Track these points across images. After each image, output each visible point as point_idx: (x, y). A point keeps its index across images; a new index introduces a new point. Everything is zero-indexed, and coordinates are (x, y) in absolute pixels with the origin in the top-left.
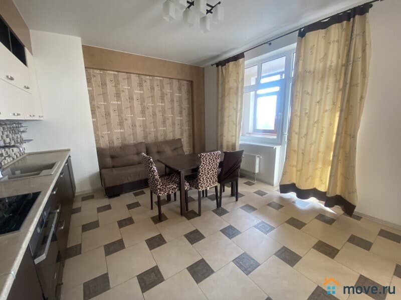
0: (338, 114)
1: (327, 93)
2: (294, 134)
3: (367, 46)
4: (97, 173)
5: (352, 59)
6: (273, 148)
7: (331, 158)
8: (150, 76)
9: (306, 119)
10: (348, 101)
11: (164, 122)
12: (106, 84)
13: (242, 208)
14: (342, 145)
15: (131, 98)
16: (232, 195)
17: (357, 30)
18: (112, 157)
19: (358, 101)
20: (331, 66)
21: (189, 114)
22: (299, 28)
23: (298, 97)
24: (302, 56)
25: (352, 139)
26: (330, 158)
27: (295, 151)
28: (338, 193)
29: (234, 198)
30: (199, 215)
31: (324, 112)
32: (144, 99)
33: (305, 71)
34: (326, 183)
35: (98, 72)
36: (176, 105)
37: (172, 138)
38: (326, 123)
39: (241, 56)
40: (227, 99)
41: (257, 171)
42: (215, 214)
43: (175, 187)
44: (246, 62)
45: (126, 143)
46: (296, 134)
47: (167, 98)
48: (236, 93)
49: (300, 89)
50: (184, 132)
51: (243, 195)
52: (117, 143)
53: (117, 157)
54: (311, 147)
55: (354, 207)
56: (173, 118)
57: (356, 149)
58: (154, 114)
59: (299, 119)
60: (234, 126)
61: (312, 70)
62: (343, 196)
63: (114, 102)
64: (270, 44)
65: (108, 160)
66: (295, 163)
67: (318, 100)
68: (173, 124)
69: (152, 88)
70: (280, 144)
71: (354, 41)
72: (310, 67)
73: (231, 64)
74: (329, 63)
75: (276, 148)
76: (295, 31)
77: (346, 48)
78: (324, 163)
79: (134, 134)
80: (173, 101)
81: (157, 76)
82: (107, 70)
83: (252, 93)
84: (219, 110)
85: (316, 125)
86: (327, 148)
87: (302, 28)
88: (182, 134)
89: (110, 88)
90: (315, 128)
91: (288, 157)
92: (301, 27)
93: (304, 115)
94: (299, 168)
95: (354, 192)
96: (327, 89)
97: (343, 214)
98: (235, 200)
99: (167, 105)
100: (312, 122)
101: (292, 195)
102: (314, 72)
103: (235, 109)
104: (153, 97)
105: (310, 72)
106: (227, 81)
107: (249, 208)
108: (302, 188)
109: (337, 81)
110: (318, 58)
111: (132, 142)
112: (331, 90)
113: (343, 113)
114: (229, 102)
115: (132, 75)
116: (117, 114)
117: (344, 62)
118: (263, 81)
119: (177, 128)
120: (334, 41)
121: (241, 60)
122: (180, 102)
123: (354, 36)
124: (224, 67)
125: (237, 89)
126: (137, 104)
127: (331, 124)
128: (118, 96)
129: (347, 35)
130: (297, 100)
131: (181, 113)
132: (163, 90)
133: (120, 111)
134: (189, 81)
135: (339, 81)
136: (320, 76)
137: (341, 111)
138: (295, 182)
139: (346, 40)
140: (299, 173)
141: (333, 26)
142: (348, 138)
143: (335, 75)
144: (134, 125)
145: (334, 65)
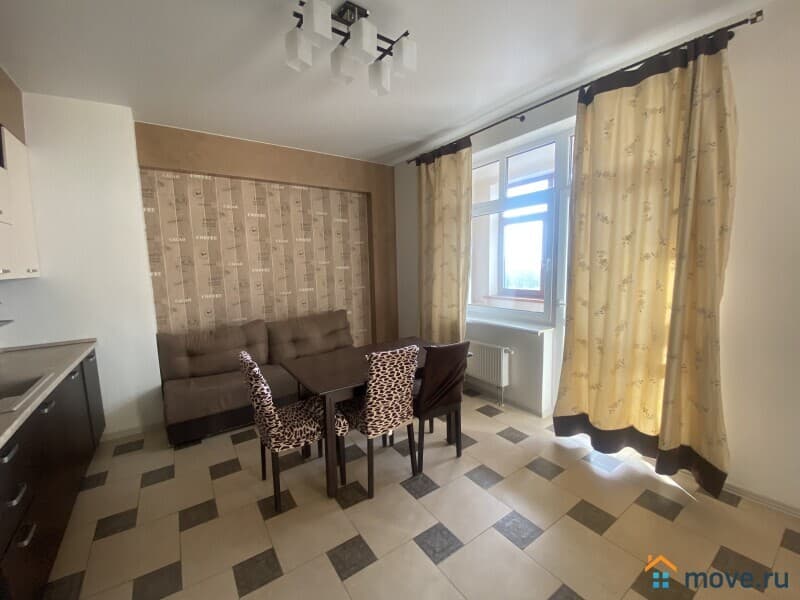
0: (672, 264)
1: (647, 219)
2: (579, 305)
3: (728, 119)
4: (155, 390)
5: (696, 148)
6: (537, 333)
7: (664, 361)
8: (281, 183)
9: (604, 274)
10: (694, 236)
11: (310, 277)
12: (185, 201)
13: (469, 475)
14: (686, 332)
15: (239, 229)
16: (449, 441)
17: (704, 84)
18: (191, 354)
19: (717, 236)
20: (650, 163)
21: (363, 259)
22: (579, 85)
23: (583, 227)
24: (589, 143)
25: (708, 320)
26: (661, 360)
27: (583, 342)
28: (685, 440)
29: (453, 448)
30: (370, 495)
31: (642, 260)
32: (267, 230)
33: (596, 174)
34: (654, 416)
35: (169, 175)
36: (336, 240)
37: (325, 310)
38: (647, 284)
39: (464, 143)
40: (438, 231)
41: (505, 382)
42: (406, 492)
43: (314, 430)
44: (476, 155)
45: (227, 321)
46: (584, 304)
47: (318, 227)
48: (457, 219)
49: (587, 209)
50: (354, 297)
51: (473, 442)
52: (206, 322)
53: (202, 354)
54: (618, 335)
55: (723, 476)
56: (329, 268)
57: (717, 342)
58: (289, 261)
59: (587, 273)
60: (455, 285)
61: (611, 170)
62: (695, 448)
63: (201, 237)
64: (522, 119)
65: (183, 361)
66: (584, 369)
67: (628, 233)
68: (330, 279)
69: (285, 208)
70: (552, 325)
71: (698, 108)
72: (608, 164)
73: (445, 159)
74: (646, 156)
75: (542, 334)
76: (572, 92)
77: (682, 123)
78: (649, 371)
79: (245, 302)
80: (330, 232)
81: (294, 184)
82: (190, 173)
83: (493, 217)
84: (425, 252)
85: (626, 287)
86: (655, 338)
87: (586, 86)
88: (348, 300)
89: (195, 208)
90: (624, 294)
91: (568, 356)
92: (584, 84)
93: (598, 264)
94: (595, 381)
95: (721, 441)
96: (646, 209)
97: (698, 491)
98: (455, 454)
99: (317, 240)
100: (616, 282)
101: (582, 441)
102: (615, 175)
103: (455, 250)
104: (286, 225)
105: (606, 174)
106: (437, 193)
107: (486, 476)
108: (603, 428)
109: (666, 193)
110: (623, 146)
111: (238, 319)
112: (653, 212)
113: (684, 263)
114: (444, 235)
115: (243, 181)
116: (208, 261)
117: (678, 154)
118: (512, 193)
119: (339, 289)
120: (654, 111)
121: (464, 151)
122: (345, 234)
123: (698, 98)
124: (431, 166)
125: (459, 209)
126: (251, 241)
127: (659, 286)
128: (211, 223)
129: (682, 97)
130: (583, 233)
131: (346, 257)
132: (309, 212)
133: (214, 255)
134: (363, 193)
135: (671, 194)
136: (629, 184)
137: (680, 258)
138: (586, 412)
139: (681, 108)
140: (594, 392)
141: (651, 79)
142: (700, 319)
143: (662, 180)
144: (244, 285)
145: (657, 158)
